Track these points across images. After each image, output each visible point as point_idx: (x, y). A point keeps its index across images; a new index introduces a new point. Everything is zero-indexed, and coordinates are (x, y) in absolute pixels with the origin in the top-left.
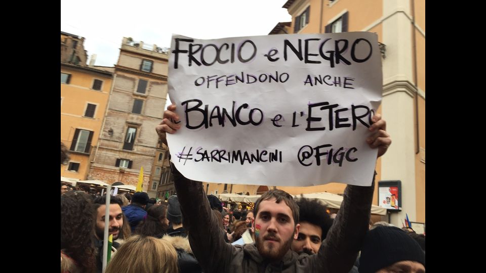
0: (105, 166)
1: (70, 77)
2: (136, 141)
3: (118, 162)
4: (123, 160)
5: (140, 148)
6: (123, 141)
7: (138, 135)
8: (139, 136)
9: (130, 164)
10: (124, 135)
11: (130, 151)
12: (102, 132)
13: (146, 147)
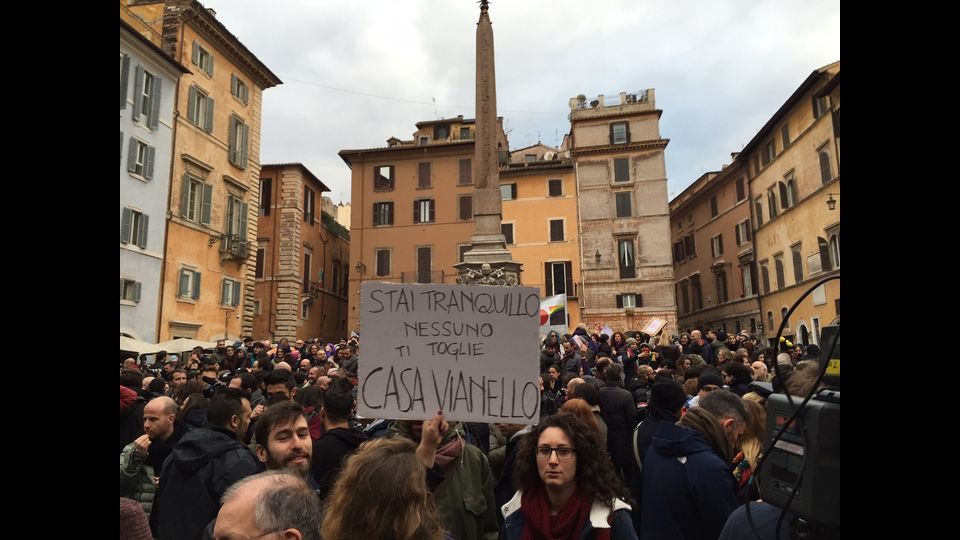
0: (603, 311)
1: (514, 187)
2: (637, 261)
3: (620, 301)
4: (626, 295)
5: (647, 271)
6: (617, 265)
7: (637, 251)
8: (640, 253)
9: (639, 301)
10: (615, 256)
11: (632, 279)
12: (583, 260)
13: (655, 267)
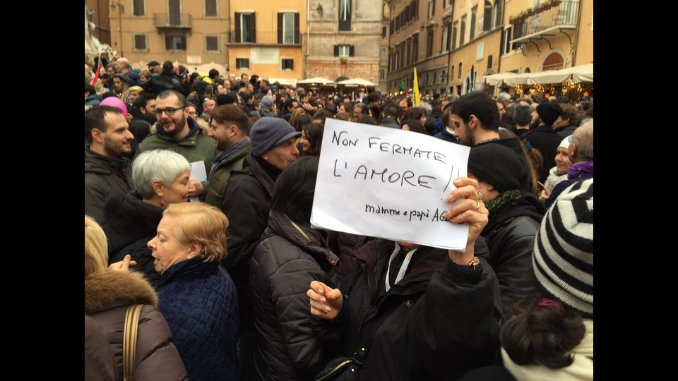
0: (323, 58)
2: (353, 17)
3: (336, 50)
4: (342, 46)
5: (360, 26)
6: (337, 19)
7: (354, 7)
8: (356, 9)
9: (352, 51)
10: (336, 10)
11: (348, 32)
12: (309, 12)
13: (368, 22)
